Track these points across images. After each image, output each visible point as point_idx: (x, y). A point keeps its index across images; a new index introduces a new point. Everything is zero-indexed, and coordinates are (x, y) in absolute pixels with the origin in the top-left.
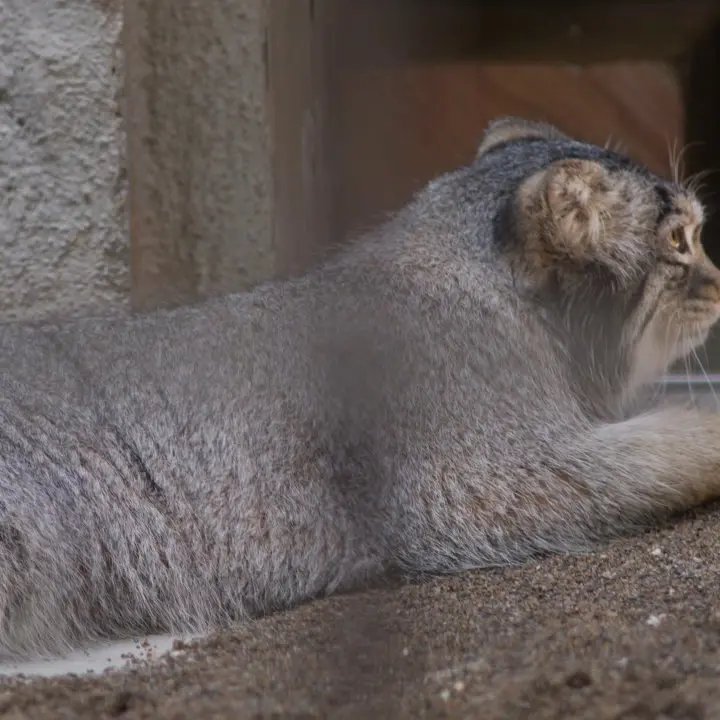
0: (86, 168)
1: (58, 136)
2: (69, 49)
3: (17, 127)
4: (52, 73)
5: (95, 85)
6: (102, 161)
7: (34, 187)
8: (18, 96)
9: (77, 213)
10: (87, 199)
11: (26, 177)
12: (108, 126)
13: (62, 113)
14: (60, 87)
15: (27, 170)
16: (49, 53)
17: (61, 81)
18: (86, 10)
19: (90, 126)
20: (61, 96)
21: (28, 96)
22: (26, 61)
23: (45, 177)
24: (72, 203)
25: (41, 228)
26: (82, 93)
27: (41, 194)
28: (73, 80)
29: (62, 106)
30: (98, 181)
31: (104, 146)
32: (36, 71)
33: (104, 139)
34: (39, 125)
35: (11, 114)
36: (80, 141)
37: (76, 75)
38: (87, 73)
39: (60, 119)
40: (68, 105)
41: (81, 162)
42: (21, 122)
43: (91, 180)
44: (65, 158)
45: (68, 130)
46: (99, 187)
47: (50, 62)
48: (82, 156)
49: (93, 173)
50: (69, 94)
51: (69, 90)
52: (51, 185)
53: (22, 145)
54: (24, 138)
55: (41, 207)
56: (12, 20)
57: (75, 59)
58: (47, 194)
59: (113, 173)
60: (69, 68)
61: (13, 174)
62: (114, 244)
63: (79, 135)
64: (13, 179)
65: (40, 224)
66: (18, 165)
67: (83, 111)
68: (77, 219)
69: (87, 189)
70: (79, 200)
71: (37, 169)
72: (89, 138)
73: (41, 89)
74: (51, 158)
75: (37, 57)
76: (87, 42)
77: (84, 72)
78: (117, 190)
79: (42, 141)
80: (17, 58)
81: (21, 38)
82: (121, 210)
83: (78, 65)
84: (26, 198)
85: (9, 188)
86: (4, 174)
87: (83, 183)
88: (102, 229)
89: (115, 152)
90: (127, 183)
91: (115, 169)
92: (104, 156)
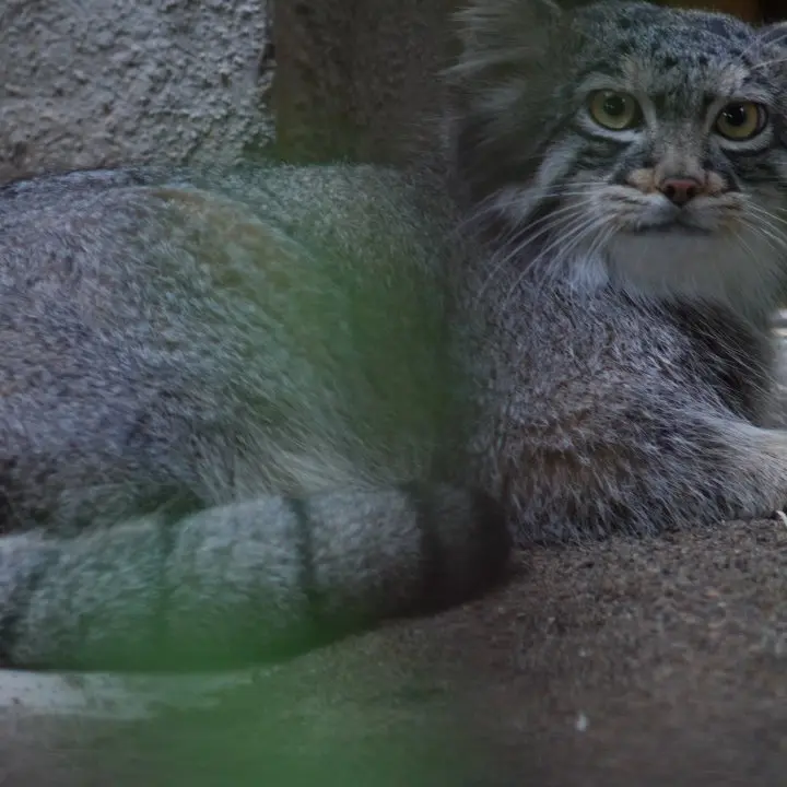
0: (225, 43)
6: (245, 35)
7: (160, 65)
9: (212, 98)
10: (225, 80)
11: (153, 51)
15: (152, 43)
23: (175, 52)
24: (207, 85)
25: (168, 114)
27: (169, 73)
30: (237, 59)
31: (247, 16)
33: (246, 8)
36: (218, 10)
41: (218, 36)
43: (230, 58)
44: (200, 29)
46: (241, 66)
48: (221, 29)
49: (232, 49)
52: (180, 62)
53: (148, 12)
54: (149, 3)
55: (168, 89)
58: (176, 72)
59: (257, 51)
61: (135, 47)
62: (257, 137)
63: (216, 3)
64: (136, 53)
65: (167, 109)
66: (143, 37)
68: (214, 104)
69: (224, 68)
70: (215, 81)
71: (166, 43)
72: (229, 7)
74: (185, 30)
78: (262, 71)
79: (171, 9)
82: (266, 97)
84: (152, 77)
85: (131, 65)
86: (125, 48)
87: (221, 61)
88: (242, 118)
89: (261, 24)
90: (274, 62)
91: (260, 45)
92: (247, 29)
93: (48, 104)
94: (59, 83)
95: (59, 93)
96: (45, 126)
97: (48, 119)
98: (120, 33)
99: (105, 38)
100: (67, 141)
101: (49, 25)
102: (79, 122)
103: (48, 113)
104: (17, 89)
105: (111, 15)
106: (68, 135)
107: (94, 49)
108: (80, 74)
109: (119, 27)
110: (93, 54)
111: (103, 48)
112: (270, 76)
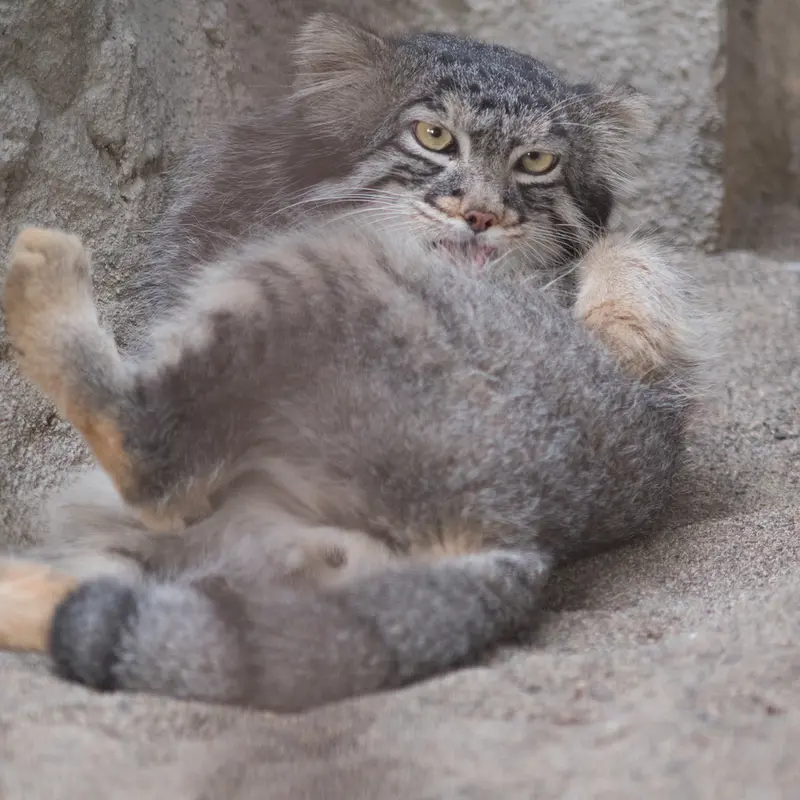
0: (685, 42)
1: (656, 10)
6: (701, 37)
7: (630, 59)
9: (672, 88)
10: (685, 74)
11: (623, 48)
15: (624, 41)
23: (643, 50)
24: (669, 78)
27: (637, 67)
30: (696, 57)
31: (704, 21)
33: (703, 14)
36: (681, 15)
41: (680, 37)
43: (689, 55)
44: (664, 30)
46: (698, 63)
48: (683, 31)
49: (691, 48)
52: (648, 58)
53: (621, 16)
54: (623, 8)
58: (643, 66)
59: (711, 50)
61: (609, 44)
62: (710, 123)
63: (679, 10)
64: (609, 50)
66: (615, 35)
68: (674, 93)
69: (684, 63)
70: (676, 74)
71: (634, 41)
72: (688, 12)
74: (650, 31)
78: (715, 66)
79: (640, 14)
82: (718, 88)
84: (623, 69)
85: (605, 59)
86: (598, 44)
87: (681, 57)
89: (715, 28)
90: (724, 60)
91: (713, 45)
92: (704, 31)
98: (597, 32)
99: (583, 35)
101: (537, 25)
105: (589, 17)
107: (572, 45)
109: (594, 27)
110: (573, 50)
111: (580, 45)
112: (722, 71)
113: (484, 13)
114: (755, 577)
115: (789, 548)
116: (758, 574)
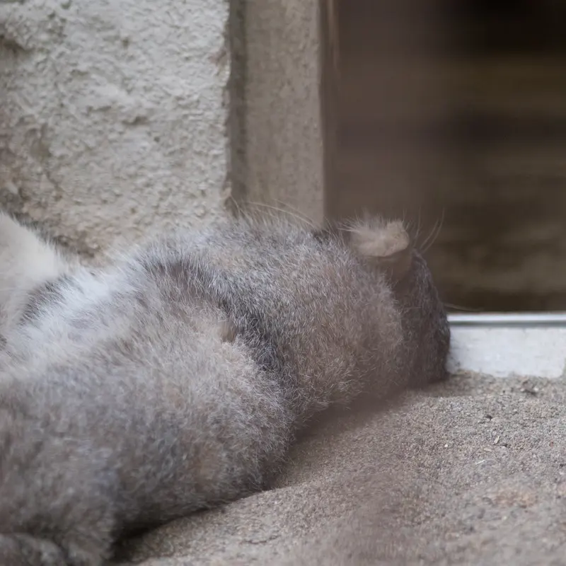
0: (203, 172)
1: (182, 150)
2: (192, 90)
3: (154, 143)
4: (180, 106)
5: (210, 115)
6: (214, 168)
7: (165, 185)
8: (155, 121)
9: (195, 203)
10: (203, 193)
11: (160, 178)
12: (218, 143)
13: (185, 133)
14: (186, 116)
15: (160, 173)
16: (178, 93)
17: (186, 112)
18: (204, 64)
19: (206, 143)
20: (186, 122)
21: (163, 122)
22: (162, 98)
23: (174, 178)
24: (193, 196)
25: (170, 213)
26: (200, 120)
27: (170, 190)
28: (194, 111)
29: (187, 129)
30: (210, 181)
31: (216, 157)
32: (168, 104)
33: (215, 152)
34: (170, 142)
35: (149, 134)
36: (199, 153)
37: (196, 108)
38: (204, 106)
39: (186, 138)
40: (191, 129)
41: (199, 168)
42: (157, 140)
43: (206, 180)
44: (188, 164)
45: (190, 145)
46: (212, 185)
47: (179, 98)
48: (201, 164)
49: (207, 175)
50: (193, 121)
51: (191, 118)
52: (177, 184)
53: (158, 156)
54: (158, 150)
55: (170, 198)
56: (152, 69)
57: (195, 97)
58: (174, 189)
59: (221, 176)
60: (192, 103)
61: (151, 175)
63: (198, 150)
64: (151, 179)
65: (170, 210)
66: (154, 169)
67: (201, 132)
68: (196, 207)
69: (203, 186)
70: (198, 193)
71: (168, 173)
72: (205, 151)
73: (172, 117)
74: (179, 165)
75: (169, 95)
76: (204, 86)
77: (202, 106)
78: (224, 187)
79: (172, 153)
80: (155, 96)
81: (157, 82)
82: (226, 203)
83: (198, 101)
84: (161, 193)
85: (148, 185)
86: (142, 175)
87: (200, 183)
88: (213, 214)
89: (223, 161)
90: (230, 183)
91: (223, 173)
92: (215, 164)
93: (99, 209)
94: (105, 196)
95: (105, 202)
96: (97, 221)
97: (98, 217)
98: (141, 167)
99: (132, 170)
100: (110, 229)
101: (99, 164)
102: (117, 218)
103: (99, 213)
104: (79, 200)
105: (136, 157)
106: (111, 225)
107: (125, 177)
108: (117, 191)
109: (140, 164)
110: (125, 180)
111: (131, 176)
112: (229, 190)
113: (62, 157)
114: (300, 529)
115: (320, 508)
116: (302, 527)
